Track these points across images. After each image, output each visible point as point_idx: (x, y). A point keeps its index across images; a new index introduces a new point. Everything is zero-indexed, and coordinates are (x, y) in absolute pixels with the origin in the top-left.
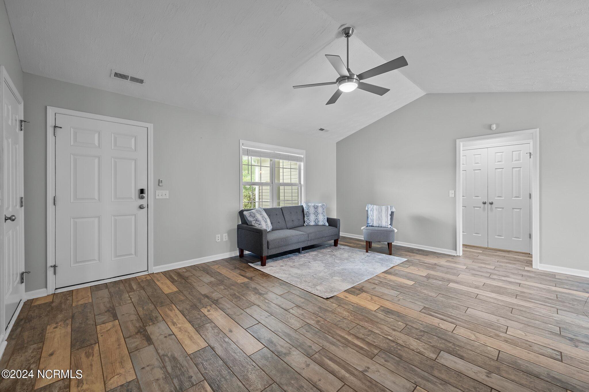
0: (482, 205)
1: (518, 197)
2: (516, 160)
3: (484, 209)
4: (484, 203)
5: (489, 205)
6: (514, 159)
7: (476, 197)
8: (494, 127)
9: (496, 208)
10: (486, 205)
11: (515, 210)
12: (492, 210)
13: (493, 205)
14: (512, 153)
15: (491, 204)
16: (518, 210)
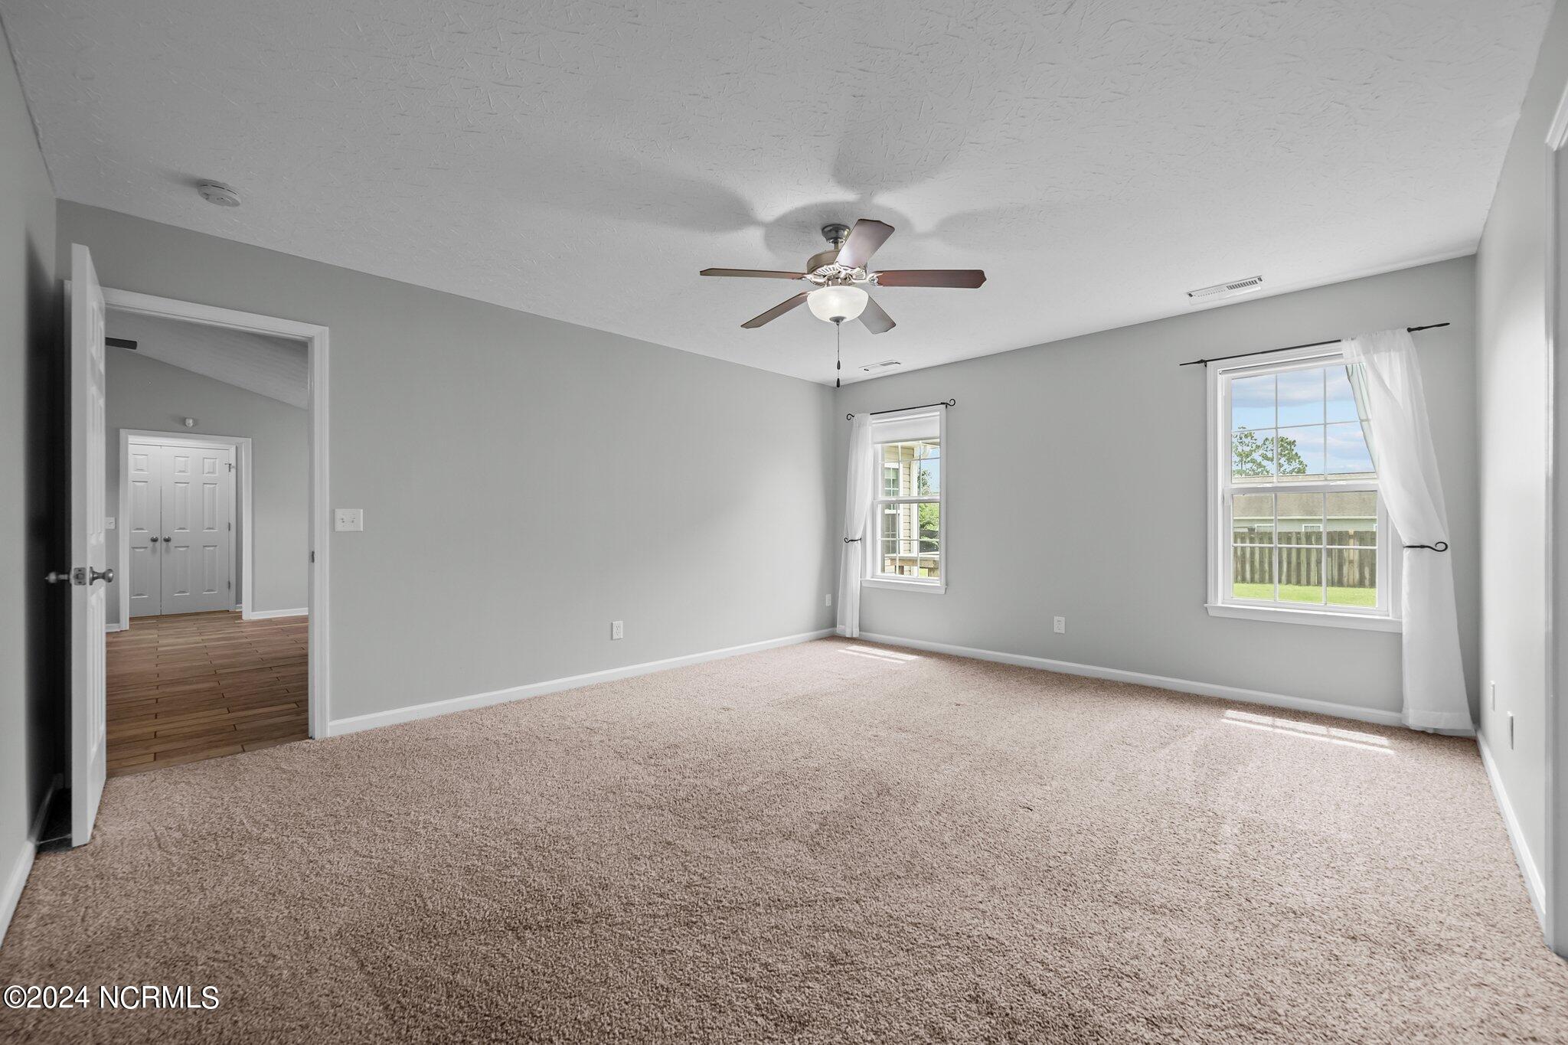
0: (151, 544)
1: (212, 529)
2: (209, 473)
3: (154, 550)
4: (154, 540)
5: (164, 543)
6: (206, 471)
7: (137, 529)
8: (190, 422)
9: (176, 547)
10: (158, 544)
11: (207, 548)
12: (168, 550)
13: (170, 544)
14: (203, 461)
15: (167, 540)
16: (212, 548)
